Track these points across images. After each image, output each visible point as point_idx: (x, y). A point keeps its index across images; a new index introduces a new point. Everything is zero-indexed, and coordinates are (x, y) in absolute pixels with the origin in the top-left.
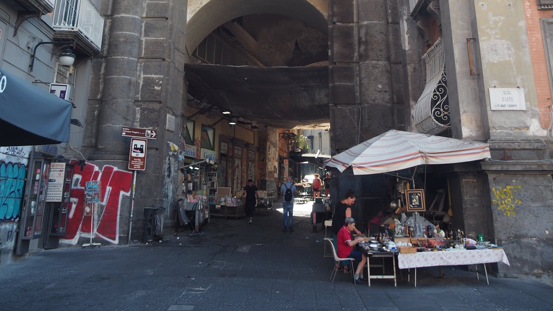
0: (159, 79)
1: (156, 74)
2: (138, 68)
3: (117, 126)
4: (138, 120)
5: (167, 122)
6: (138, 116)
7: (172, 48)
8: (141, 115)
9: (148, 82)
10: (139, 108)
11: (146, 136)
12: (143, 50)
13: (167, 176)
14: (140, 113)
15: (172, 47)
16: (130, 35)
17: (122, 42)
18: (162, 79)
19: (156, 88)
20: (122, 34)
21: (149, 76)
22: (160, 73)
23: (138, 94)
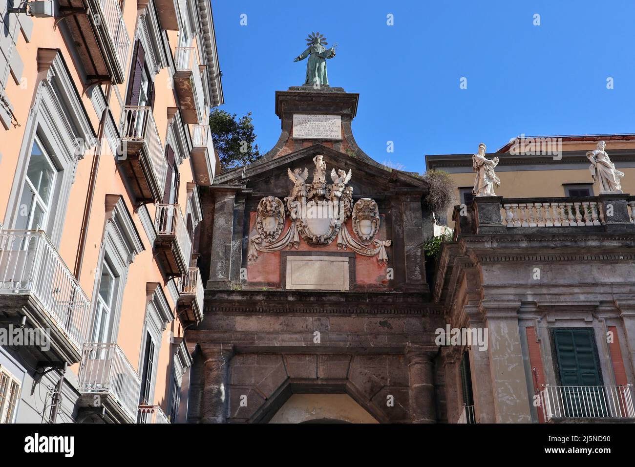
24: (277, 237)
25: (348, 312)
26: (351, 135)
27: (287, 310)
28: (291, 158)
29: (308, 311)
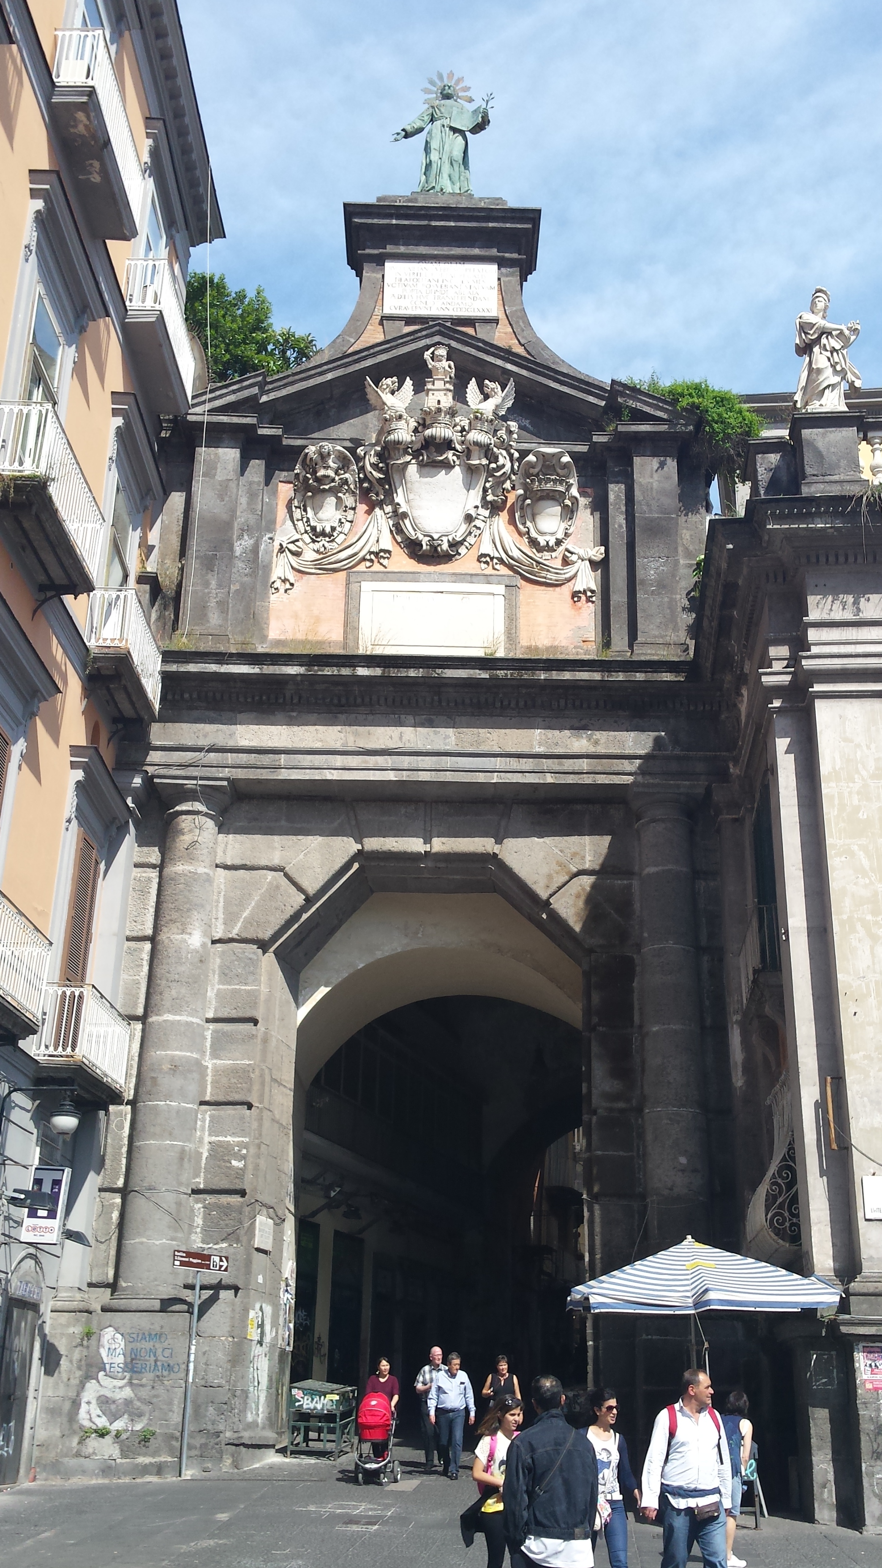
0: (242, 1145)
1: (233, 1134)
2: (199, 1123)
3: (157, 1243)
4: (198, 1230)
5: (257, 1232)
6: (199, 1221)
7: (266, 1080)
8: (205, 1219)
9: (220, 1153)
10: (200, 1205)
11: (212, 1268)
12: (209, 1087)
13: (256, 1342)
14: (202, 1214)
15: (267, 1078)
16: (181, 1058)
17: (166, 1073)
18: (246, 1146)
19: (235, 1163)
20: (166, 1055)
21: (221, 1138)
22: (243, 1133)
23: (198, 1176)
24: (339, 540)
25: (498, 704)
26: (519, 307)
27: (355, 699)
28: (374, 355)
29: (405, 702)
